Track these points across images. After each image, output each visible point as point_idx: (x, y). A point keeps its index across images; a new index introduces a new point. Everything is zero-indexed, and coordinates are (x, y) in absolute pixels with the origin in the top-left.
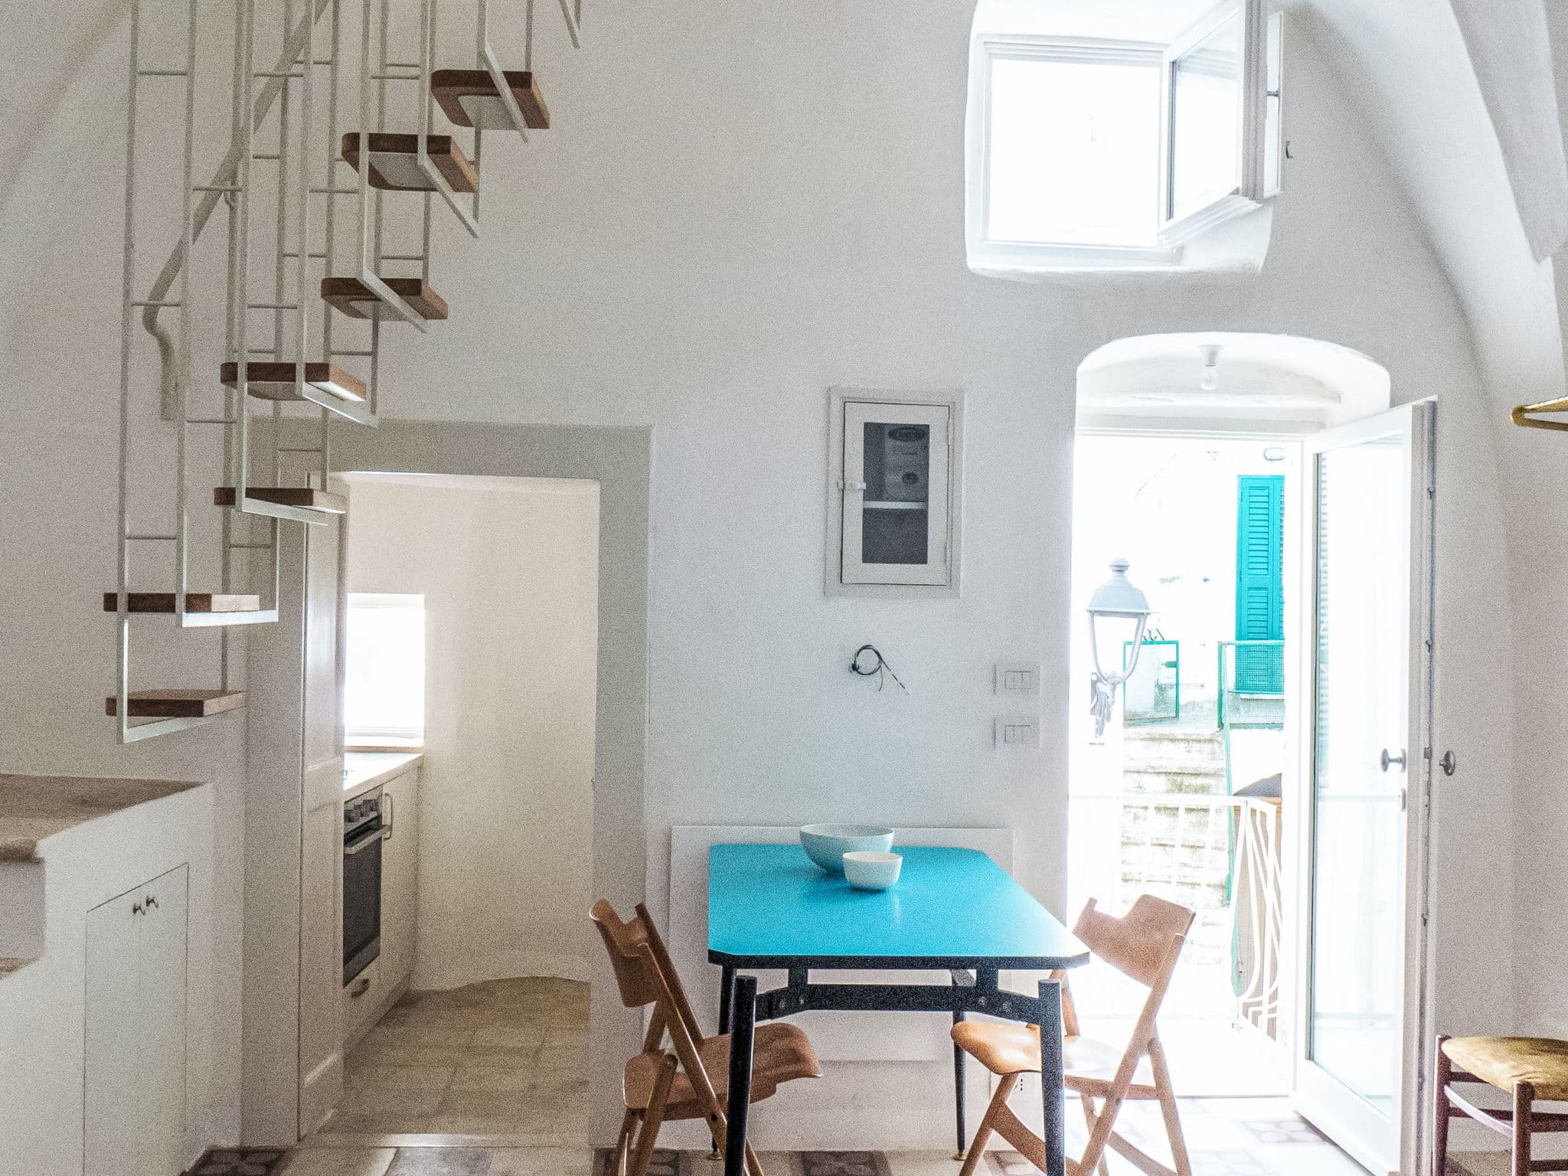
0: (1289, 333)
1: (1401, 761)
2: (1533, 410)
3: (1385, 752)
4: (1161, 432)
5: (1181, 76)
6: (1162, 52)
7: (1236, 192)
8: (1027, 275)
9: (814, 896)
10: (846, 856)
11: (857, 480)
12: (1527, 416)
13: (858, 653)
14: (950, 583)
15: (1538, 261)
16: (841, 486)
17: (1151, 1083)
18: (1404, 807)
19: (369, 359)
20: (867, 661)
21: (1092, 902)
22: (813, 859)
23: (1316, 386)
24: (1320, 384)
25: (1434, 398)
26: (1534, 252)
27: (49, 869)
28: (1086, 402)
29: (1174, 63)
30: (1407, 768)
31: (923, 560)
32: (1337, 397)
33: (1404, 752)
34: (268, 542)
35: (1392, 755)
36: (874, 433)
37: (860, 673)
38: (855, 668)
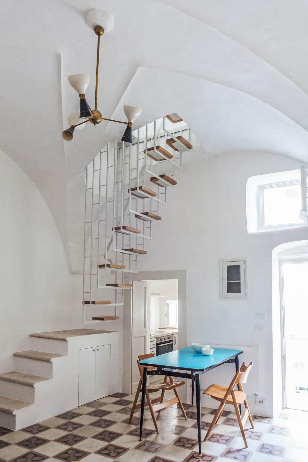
9: (195, 356)
10: (202, 349)
11: (226, 277)
14: (245, 297)
16: (222, 278)
17: (232, 400)
19: (135, 262)
21: (244, 363)
27: (69, 343)
31: (240, 292)
34: (121, 292)
36: (229, 267)
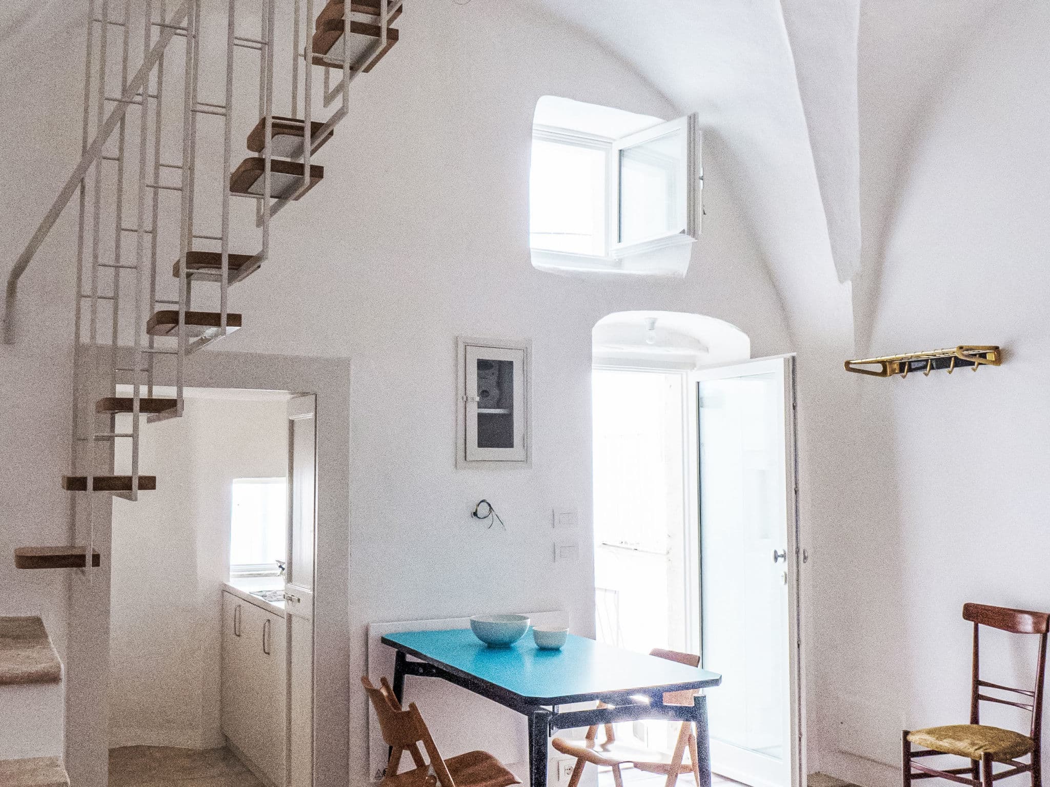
0: (701, 313)
1: (783, 556)
2: (855, 363)
3: (775, 552)
4: (640, 369)
5: (625, 161)
6: (611, 143)
7: (683, 232)
8: (563, 271)
11: (474, 395)
12: (851, 366)
13: (479, 504)
14: (527, 460)
15: (841, 282)
16: (465, 399)
18: (786, 582)
20: (483, 510)
22: (481, 638)
23: (697, 343)
24: (699, 342)
25: (794, 354)
26: (839, 277)
28: (598, 350)
29: (620, 151)
30: (787, 559)
31: (511, 446)
32: (707, 350)
33: (784, 551)
35: (780, 552)
36: (483, 366)
37: (479, 518)
38: (475, 514)
